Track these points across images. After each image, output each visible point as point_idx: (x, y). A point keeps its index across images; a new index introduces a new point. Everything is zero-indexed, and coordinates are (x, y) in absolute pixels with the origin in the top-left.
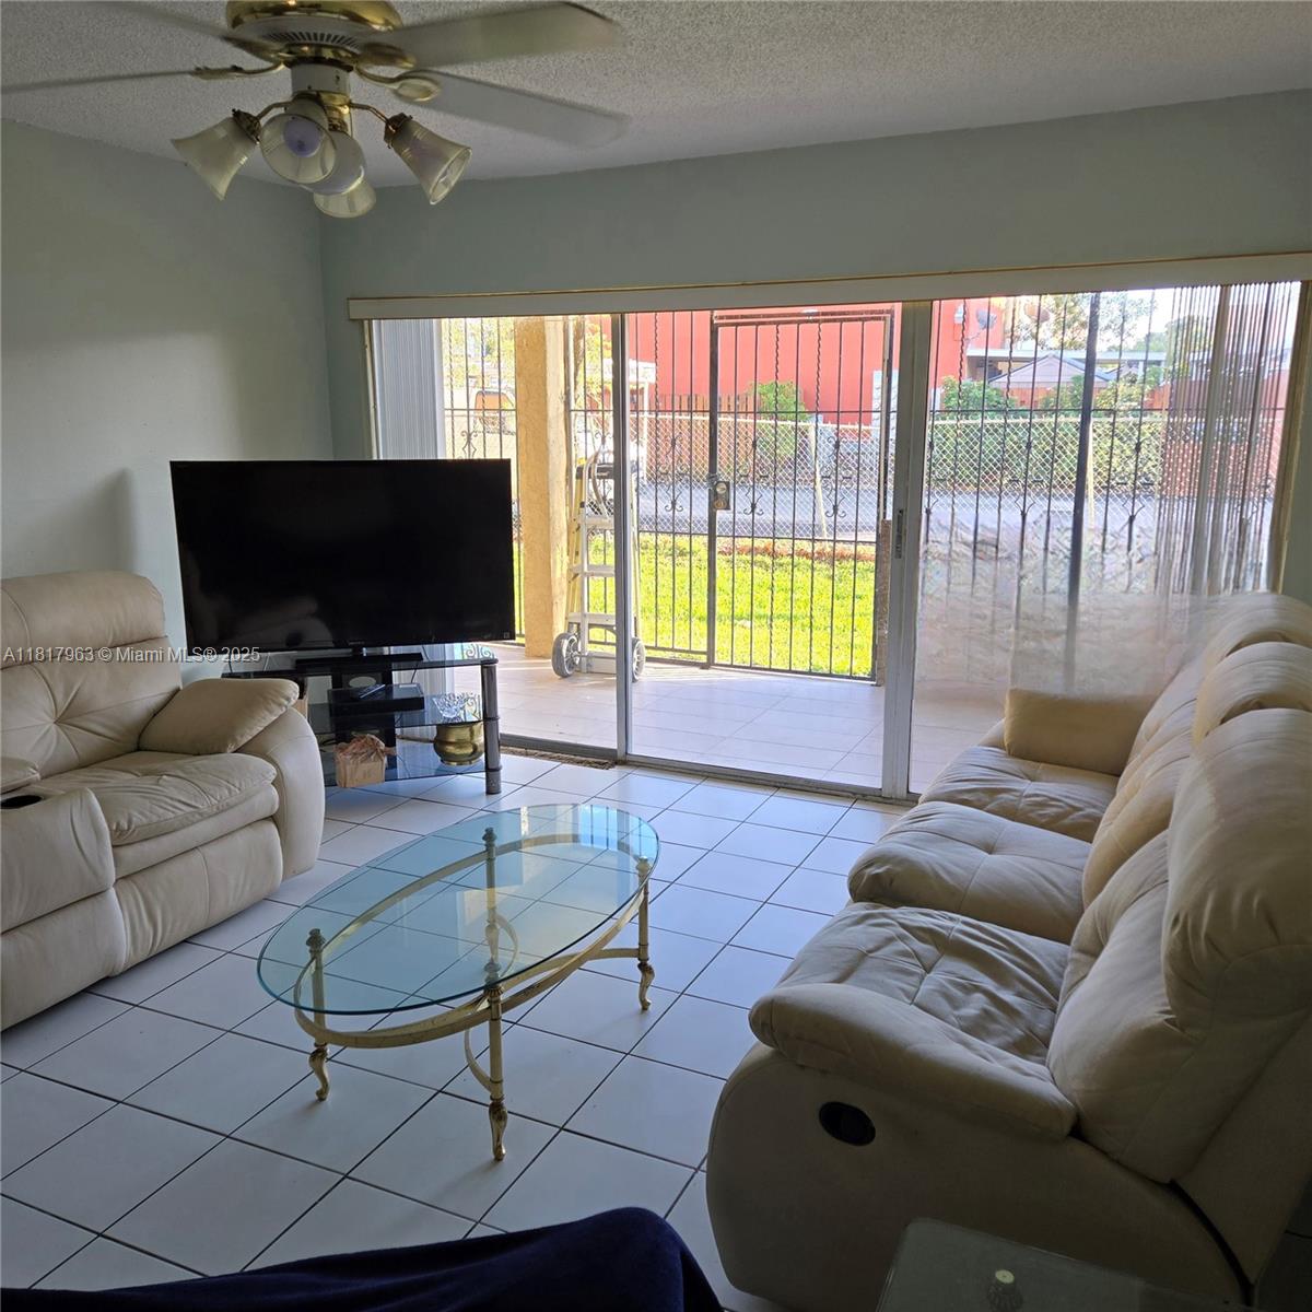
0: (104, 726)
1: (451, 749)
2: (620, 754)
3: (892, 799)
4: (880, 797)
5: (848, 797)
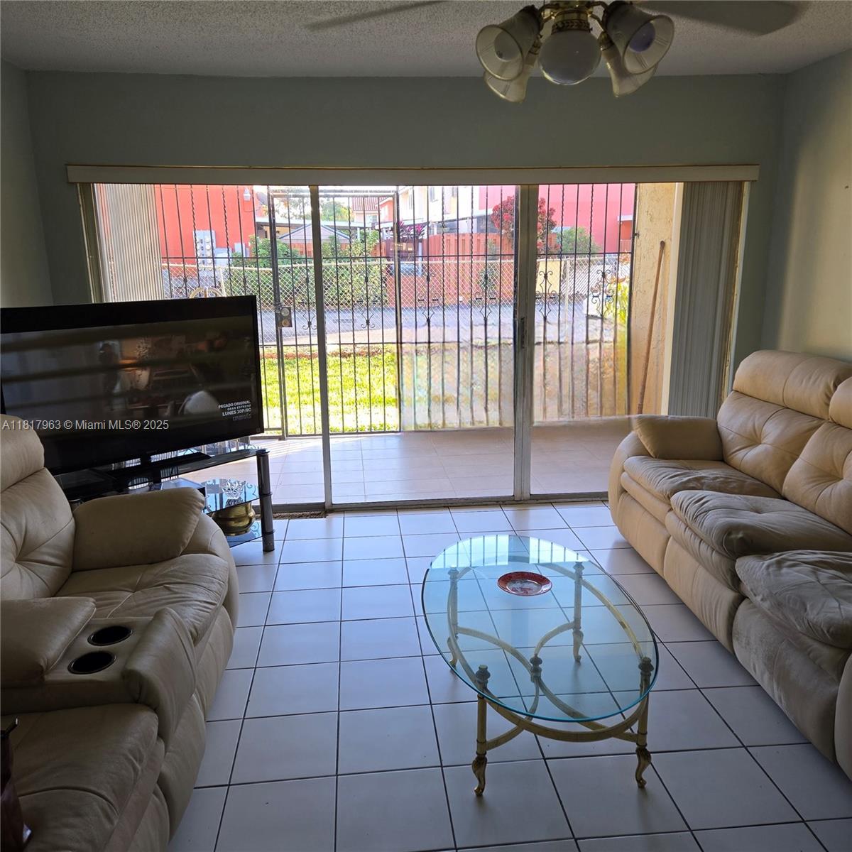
0: (53, 556)
1: (233, 524)
2: (327, 506)
3: (521, 501)
4: (514, 500)
5: (494, 505)
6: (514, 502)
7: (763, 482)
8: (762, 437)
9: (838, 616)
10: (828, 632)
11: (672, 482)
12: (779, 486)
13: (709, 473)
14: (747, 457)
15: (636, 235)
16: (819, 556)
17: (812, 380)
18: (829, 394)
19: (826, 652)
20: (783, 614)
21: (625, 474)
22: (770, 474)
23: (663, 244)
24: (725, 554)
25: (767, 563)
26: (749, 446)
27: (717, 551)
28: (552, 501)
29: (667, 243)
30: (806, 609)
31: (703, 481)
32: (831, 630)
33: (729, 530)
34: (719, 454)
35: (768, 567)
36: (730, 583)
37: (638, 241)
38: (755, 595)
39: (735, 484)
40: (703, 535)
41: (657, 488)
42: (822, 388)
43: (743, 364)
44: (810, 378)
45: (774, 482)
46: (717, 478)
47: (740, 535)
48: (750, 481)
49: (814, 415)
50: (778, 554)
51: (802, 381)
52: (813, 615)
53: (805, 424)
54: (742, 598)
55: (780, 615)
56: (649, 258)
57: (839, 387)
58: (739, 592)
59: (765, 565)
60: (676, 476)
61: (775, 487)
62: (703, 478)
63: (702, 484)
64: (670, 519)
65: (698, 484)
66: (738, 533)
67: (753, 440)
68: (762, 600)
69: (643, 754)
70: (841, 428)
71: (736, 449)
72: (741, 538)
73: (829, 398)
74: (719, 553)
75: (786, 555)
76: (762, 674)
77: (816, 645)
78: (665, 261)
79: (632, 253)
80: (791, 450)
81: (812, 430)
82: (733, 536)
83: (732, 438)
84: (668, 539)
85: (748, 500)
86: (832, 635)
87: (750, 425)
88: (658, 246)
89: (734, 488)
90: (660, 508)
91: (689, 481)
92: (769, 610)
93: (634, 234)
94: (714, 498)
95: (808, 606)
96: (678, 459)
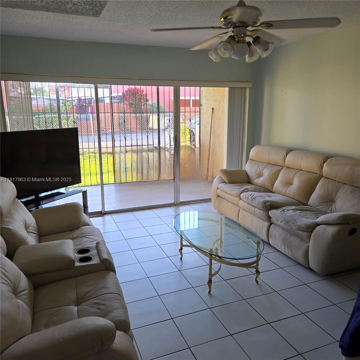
2: (103, 212)
3: (177, 204)
4: (174, 204)
5: (167, 206)
6: (174, 205)
7: (266, 188)
8: (263, 173)
9: (307, 222)
10: (305, 227)
11: (239, 190)
12: (271, 189)
13: (249, 187)
14: (260, 181)
15: (201, 105)
16: (293, 207)
17: (278, 154)
18: (284, 158)
19: (305, 234)
20: (289, 225)
21: (219, 190)
22: (268, 186)
23: (213, 109)
24: (265, 210)
25: (280, 211)
26: (259, 177)
27: (261, 210)
28: (188, 203)
29: (215, 108)
30: (297, 222)
31: (248, 189)
32: (306, 226)
33: (265, 202)
34: (249, 181)
35: (281, 212)
36: (267, 219)
37: (202, 107)
38: (278, 221)
39: (258, 190)
40: (256, 206)
41: (234, 193)
42: (282, 156)
43: (252, 150)
44: (278, 153)
45: (270, 188)
46: (252, 188)
47: (269, 204)
48: (262, 188)
49: (279, 165)
50: (281, 208)
51: (275, 155)
52: (299, 223)
53: (277, 168)
54: (271, 224)
55: (288, 226)
56: (207, 114)
57: (288, 156)
58: (270, 222)
59: (279, 212)
60: (239, 188)
61: (270, 190)
62: (248, 188)
63: (248, 190)
64: (241, 203)
65: (247, 190)
66: (268, 203)
67: (260, 175)
68: (281, 222)
69: (258, 272)
70: (289, 169)
71: (254, 179)
72: (270, 205)
73: (285, 160)
74: (263, 210)
75: (284, 208)
76: (281, 246)
77: (301, 232)
78: (214, 115)
79: (200, 112)
80: (275, 177)
81: (281, 170)
82: (267, 204)
83: (252, 175)
84: (240, 210)
85: (265, 194)
86: (306, 228)
87: (258, 170)
88: (211, 110)
89: (258, 191)
90: (236, 200)
91: (244, 189)
92: (283, 225)
93: (200, 105)
94: (256, 194)
95: (297, 221)
96: (236, 183)
